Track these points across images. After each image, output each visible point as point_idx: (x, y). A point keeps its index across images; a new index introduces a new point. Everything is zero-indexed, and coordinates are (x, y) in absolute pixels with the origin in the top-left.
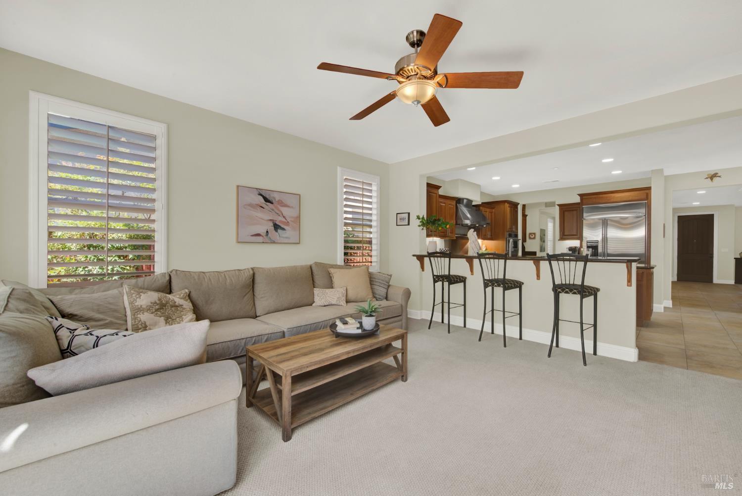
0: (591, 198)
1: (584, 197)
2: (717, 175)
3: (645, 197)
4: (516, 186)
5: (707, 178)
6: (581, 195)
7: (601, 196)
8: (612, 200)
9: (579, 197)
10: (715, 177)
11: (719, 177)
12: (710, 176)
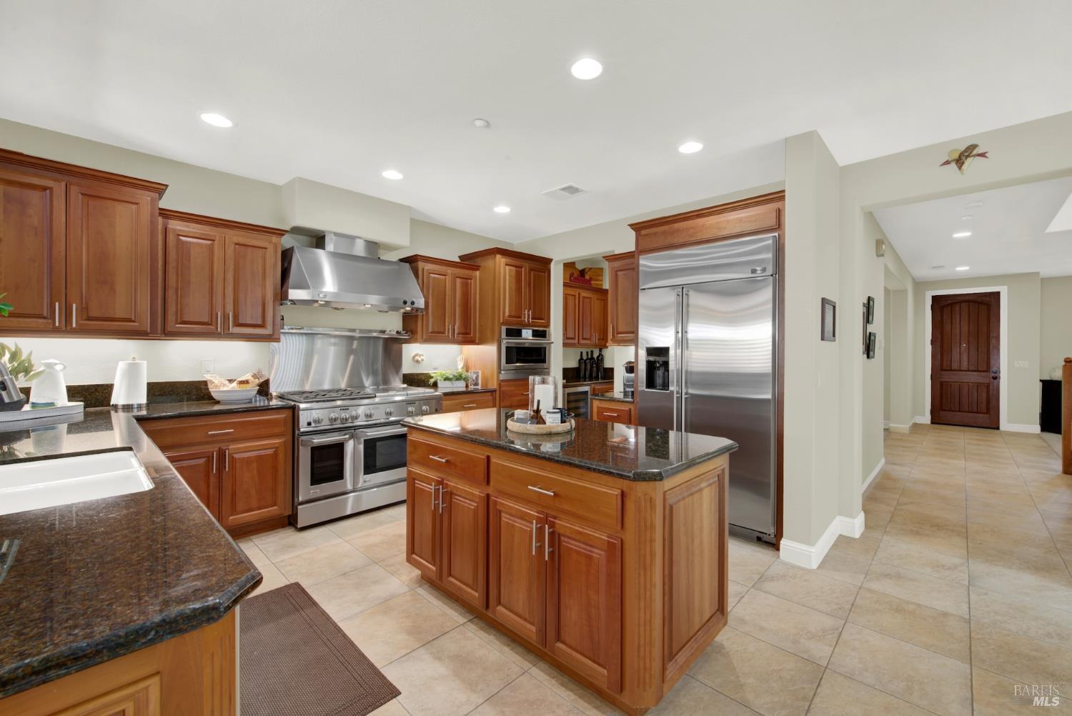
0: (655, 234)
1: (643, 232)
2: (975, 152)
3: (772, 221)
4: (502, 209)
5: (947, 163)
6: (638, 227)
7: (677, 226)
8: (700, 237)
9: (633, 233)
10: (968, 156)
11: (983, 155)
12: (956, 156)
